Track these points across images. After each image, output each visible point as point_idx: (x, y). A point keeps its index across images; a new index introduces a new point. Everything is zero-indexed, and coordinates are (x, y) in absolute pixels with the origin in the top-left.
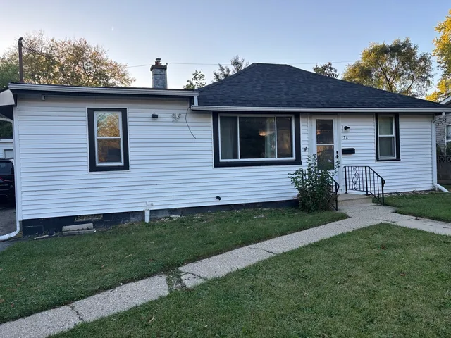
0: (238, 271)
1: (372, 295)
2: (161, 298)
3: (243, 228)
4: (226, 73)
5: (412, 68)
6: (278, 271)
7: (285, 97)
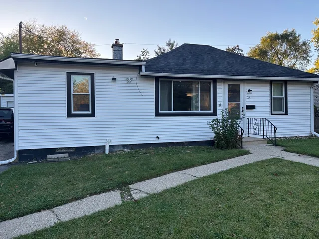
0: (172, 188)
1: (268, 207)
2: (116, 206)
3: (175, 159)
4: (163, 52)
5: (297, 50)
6: (200, 189)
7: (206, 68)
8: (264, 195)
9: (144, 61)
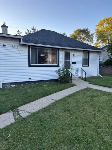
0: (43, 109)
1: (94, 116)
2: (12, 124)
3: (41, 90)
4: (30, 32)
5: (88, 37)
6: (58, 108)
7: (54, 42)
8: (90, 109)
9: (22, 36)
